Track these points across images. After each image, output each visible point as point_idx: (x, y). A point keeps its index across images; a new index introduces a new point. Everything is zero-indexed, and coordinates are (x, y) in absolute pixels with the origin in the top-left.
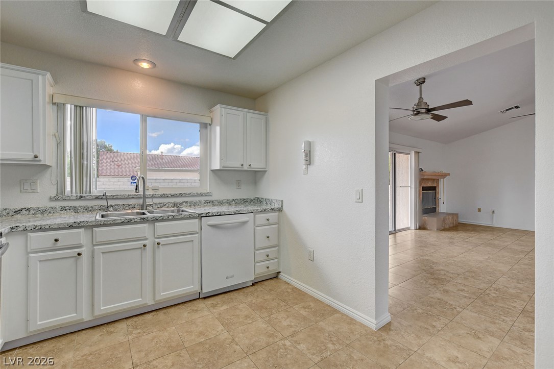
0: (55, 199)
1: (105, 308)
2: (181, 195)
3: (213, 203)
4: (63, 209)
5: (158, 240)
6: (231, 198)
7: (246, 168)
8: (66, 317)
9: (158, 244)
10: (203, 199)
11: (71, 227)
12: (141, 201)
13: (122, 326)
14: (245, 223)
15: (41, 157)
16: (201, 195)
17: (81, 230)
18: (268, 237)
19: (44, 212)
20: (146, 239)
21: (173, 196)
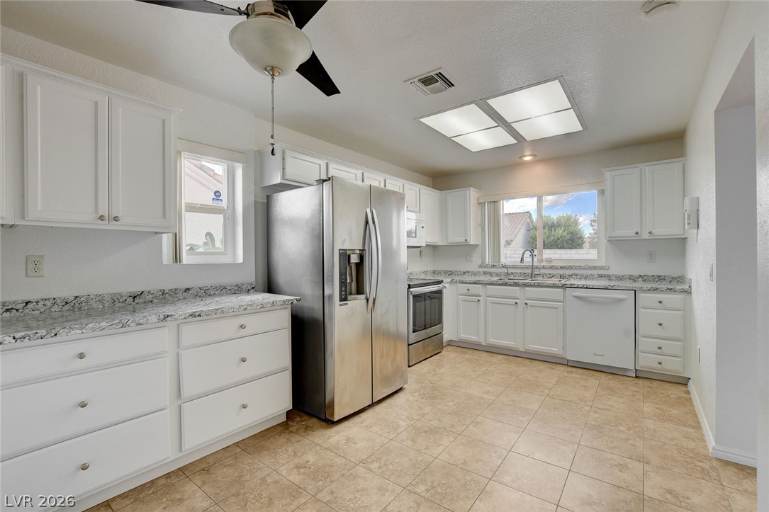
0: (481, 266)
1: (494, 341)
2: (570, 268)
3: (609, 277)
4: (485, 273)
5: (526, 301)
6: (637, 274)
7: (645, 236)
8: (472, 338)
9: (526, 304)
10: (596, 272)
11: (475, 283)
12: (529, 271)
13: (501, 357)
14: (621, 300)
15: (468, 240)
16: (595, 268)
17: (480, 286)
18: (660, 324)
19: (475, 274)
20: (518, 299)
21: (562, 268)
